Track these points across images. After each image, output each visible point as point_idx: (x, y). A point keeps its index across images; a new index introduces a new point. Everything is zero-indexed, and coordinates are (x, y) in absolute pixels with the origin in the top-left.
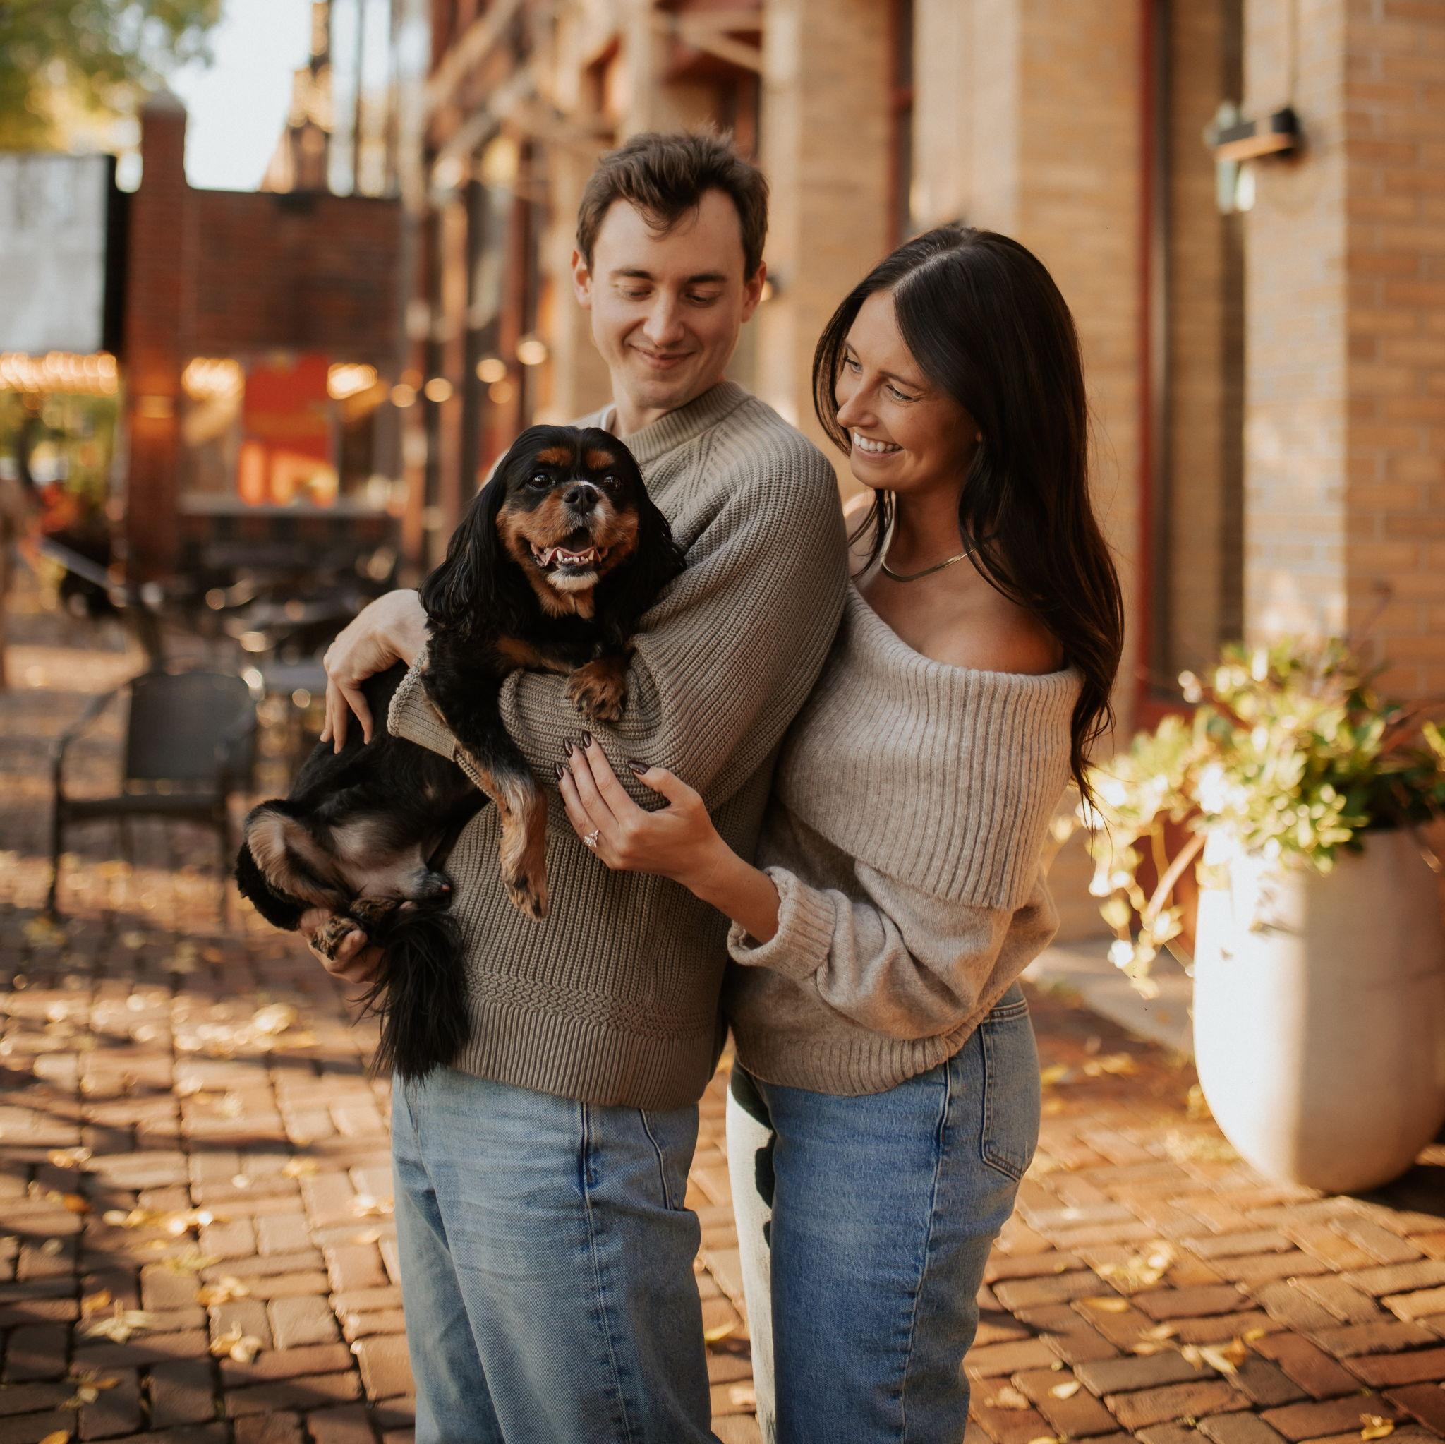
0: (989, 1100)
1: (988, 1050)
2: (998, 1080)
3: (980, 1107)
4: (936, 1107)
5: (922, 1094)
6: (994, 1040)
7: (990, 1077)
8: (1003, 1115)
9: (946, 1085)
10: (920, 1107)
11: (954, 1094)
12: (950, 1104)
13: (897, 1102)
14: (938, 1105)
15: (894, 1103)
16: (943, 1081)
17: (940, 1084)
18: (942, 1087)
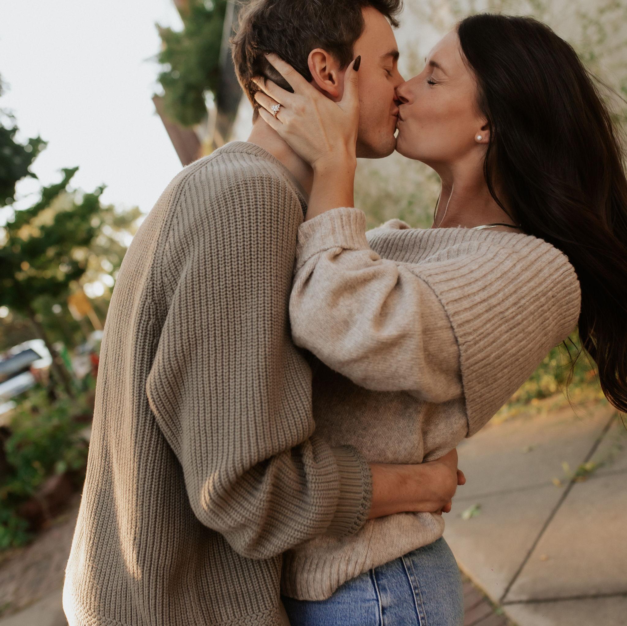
0: (420, 605)
1: (409, 569)
2: (424, 589)
3: (414, 612)
4: (373, 617)
5: (361, 609)
6: (413, 561)
7: (416, 588)
8: (436, 614)
9: (378, 600)
10: (361, 619)
11: (385, 605)
12: (383, 613)
13: (344, 618)
14: (375, 615)
15: (341, 619)
16: (375, 597)
17: (373, 600)
18: (375, 602)
